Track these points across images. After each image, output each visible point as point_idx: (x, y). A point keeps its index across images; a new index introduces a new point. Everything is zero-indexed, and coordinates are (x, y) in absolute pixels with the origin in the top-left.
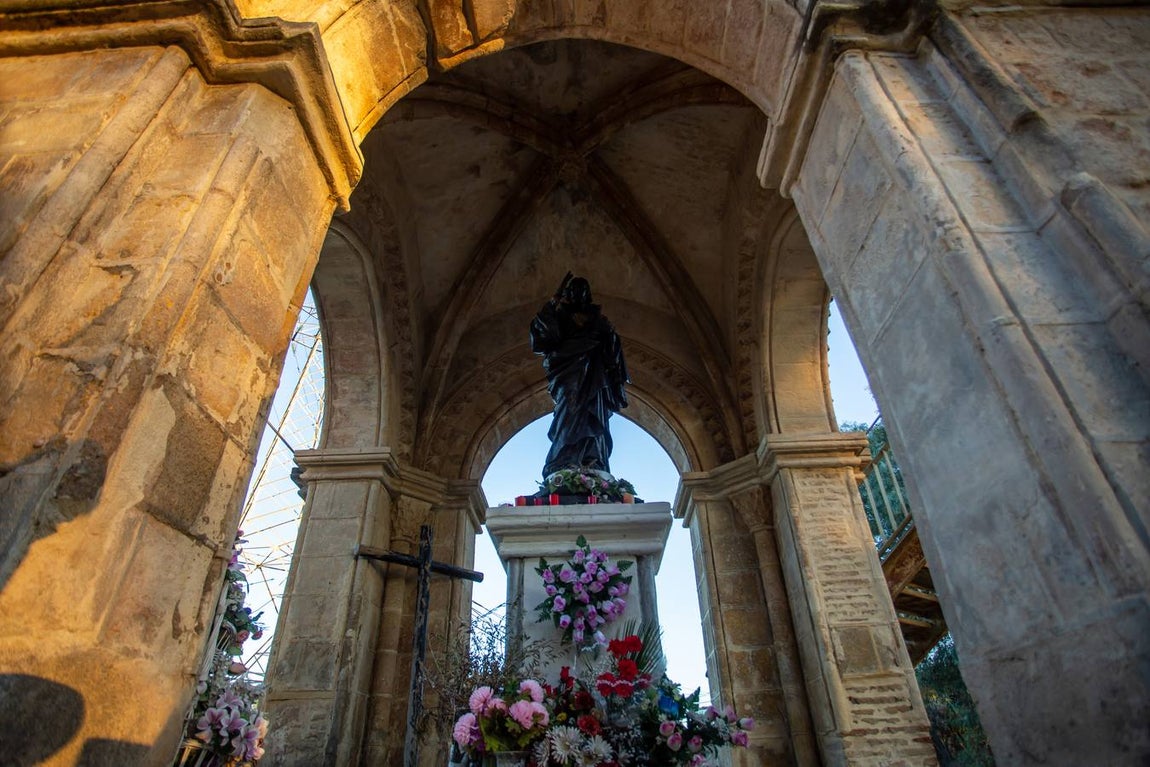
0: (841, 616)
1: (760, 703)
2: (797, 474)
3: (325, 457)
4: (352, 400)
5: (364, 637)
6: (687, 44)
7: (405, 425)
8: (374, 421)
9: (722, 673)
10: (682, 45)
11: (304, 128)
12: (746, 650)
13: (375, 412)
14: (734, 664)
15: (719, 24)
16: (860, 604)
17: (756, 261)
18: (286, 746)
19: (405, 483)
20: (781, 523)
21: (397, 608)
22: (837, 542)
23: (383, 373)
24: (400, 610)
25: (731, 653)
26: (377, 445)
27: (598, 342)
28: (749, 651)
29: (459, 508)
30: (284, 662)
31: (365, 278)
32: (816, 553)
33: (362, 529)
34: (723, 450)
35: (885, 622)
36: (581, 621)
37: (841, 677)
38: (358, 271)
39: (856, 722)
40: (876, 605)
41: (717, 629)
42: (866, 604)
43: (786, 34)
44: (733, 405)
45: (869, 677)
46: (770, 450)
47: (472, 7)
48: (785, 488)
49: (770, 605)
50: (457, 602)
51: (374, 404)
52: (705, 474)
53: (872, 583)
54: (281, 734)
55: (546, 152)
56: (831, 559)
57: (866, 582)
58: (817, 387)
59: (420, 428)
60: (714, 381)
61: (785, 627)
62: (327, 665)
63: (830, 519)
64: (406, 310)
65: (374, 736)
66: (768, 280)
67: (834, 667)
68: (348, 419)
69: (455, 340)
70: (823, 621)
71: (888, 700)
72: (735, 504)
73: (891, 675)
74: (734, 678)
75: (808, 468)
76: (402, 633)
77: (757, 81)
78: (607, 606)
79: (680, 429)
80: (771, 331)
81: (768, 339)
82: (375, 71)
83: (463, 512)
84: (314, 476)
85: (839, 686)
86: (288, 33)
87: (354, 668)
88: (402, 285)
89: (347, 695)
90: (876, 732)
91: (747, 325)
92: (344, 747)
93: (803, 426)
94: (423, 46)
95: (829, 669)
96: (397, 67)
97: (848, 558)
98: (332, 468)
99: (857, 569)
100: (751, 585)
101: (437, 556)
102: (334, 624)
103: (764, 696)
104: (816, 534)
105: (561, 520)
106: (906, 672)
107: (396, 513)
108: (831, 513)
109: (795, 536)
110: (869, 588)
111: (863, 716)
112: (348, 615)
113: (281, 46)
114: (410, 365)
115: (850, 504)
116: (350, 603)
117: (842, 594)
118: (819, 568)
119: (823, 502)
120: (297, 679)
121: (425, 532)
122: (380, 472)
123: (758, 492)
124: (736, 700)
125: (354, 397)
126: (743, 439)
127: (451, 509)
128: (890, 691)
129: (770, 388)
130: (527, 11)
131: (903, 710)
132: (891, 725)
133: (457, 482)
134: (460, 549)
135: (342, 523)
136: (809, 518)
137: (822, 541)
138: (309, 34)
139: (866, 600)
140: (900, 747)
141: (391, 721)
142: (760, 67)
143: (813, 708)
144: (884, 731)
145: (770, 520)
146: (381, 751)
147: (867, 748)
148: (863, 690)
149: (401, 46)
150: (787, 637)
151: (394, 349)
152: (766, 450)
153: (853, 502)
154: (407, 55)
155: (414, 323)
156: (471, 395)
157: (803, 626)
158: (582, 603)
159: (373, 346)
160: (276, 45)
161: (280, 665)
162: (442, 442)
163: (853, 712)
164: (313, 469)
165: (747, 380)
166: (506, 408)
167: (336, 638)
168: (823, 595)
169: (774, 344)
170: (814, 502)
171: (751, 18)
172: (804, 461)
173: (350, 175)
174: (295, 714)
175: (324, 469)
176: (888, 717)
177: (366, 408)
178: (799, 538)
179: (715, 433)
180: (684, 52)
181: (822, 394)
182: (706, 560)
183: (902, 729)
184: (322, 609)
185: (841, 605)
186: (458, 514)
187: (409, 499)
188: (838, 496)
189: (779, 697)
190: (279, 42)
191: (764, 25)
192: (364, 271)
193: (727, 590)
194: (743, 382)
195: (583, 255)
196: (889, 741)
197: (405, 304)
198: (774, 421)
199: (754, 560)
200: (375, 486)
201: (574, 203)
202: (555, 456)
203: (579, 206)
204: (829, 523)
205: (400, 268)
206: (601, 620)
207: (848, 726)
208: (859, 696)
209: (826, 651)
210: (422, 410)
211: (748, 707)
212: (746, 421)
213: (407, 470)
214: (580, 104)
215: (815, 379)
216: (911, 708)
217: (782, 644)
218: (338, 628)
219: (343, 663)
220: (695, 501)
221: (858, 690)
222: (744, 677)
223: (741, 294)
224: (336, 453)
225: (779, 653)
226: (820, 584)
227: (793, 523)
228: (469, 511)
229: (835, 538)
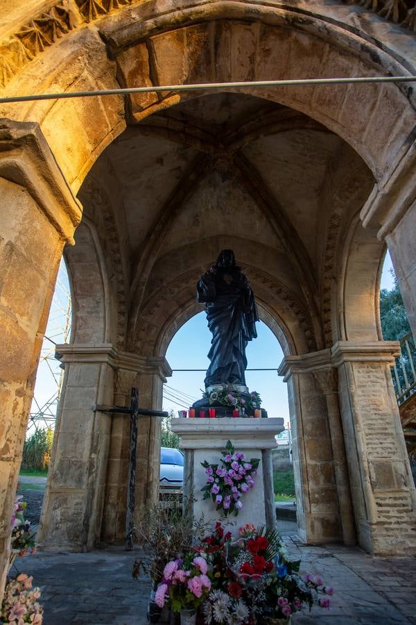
0: (375, 455)
1: (324, 494)
2: (355, 365)
3: (74, 349)
4: (88, 312)
5: (102, 455)
6: (314, 105)
7: (121, 324)
8: (102, 326)
9: (303, 476)
10: (310, 104)
11: (36, 201)
12: (317, 463)
13: (102, 320)
14: (310, 470)
15: (340, 94)
16: (387, 448)
17: (340, 229)
18: (61, 519)
19: (121, 361)
20: (343, 393)
21: (120, 434)
22: (376, 409)
23: (106, 296)
24: (121, 435)
25: (309, 464)
26: (104, 342)
27: (239, 296)
28: (319, 464)
29: (153, 374)
30: (57, 472)
31: (92, 240)
32: (364, 415)
33: (98, 392)
34: (310, 342)
35: (401, 460)
36: (228, 498)
37: (373, 490)
38: (87, 235)
39: (379, 517)
40: (396, 449)
41: (301, 450)
42: (391, 448)
43: (396, 116)
44: (318, 314)
45: (389, 492)
46: (340, 351)
47: (156, 74)
48: (347, 374)
49: (333, 439)
50: (153, 431)
51: (101, 315)
52: (298, 357)
53: (395, 436)
54: (58, 512)
55: (207, 152)
56: (372, 419)
57: (392, 434)
58: (372, 310)
59: (130, 325)
60: (307, 299)
61: (341, 452)
62: (81, 475)
63: (373, 395)
64: (118, 255)
65: (109, 507)
66: (347, 243)
67: (369, 485)
68: (86, 324)
69: (149, 270)
70: (364, 457)
71: (399, 506)
72: (316, 377)
73: (402, 491)
74: (309, 479)
75: (362, 362)
76: (122, 447)
77: (366, 142)
78: (244, 486)
79: (284, 326)
80: (346, 274)
81: (343, 279)
82: (87, 133)
83: (156, 376)
84: (68, 360)
85: (371, 496)
86: (16, 133)
87: (96, 475)
88: (116, 240)
89: (93, 490)
90: (390, 523)
91: (330, 267)
92: (93, 518)
93: (361, 334)
94: (122, 107)
95: (366, 487)
96: (103, 126)
97: (382, 419)
98: (77, 355)
99: (387, 426)
100: (322, 427)
101: (141, 406)
102: (84, 449)
103: (326, 490)
104: (364, 403)
105: (216, 428)
106: (411, 490)
107: (117, 379)
108: (374, 391)
109: (352, 405)
110: (393, 438)
111: (384, 514)
112: (92, 445)
113: (11, 144)
114: (122, 288)
115: (386, 386)
116: (92, 438)
117: (377, 441)
118: (365, 425)
119: (369, 383)
120: (65, 481)
121: (134, 392)
122: (106, 359)
123: (330, 372)
124: (310, 492)
125: (89, 310)
126: (323, 337)
127: (148, 374)
128: (400, 500)
129: (342, 309)
130: (197, 74)
131: (407, 511)
132: (399, 520)
133: (152, 358)
134: (154, 398)
135: (86, 389)
136: (360, 393)
137: (368, 408)
138: (32, 135)
139: (391, 446)
140: (403, 533)
141: (118, 498)
142: (369, 133)
143: (354, 502)
144: (395, 523)
145: (336, 388)
146: (113, 515)
147: (385, 533)
148: (385, 499)
149: (106, 110)
150: (341, 459)
151: (112, 279)
152: (338, 350)
153: (387, 384)
154: (110, 115)
155: (123, 260)
156: (159, 303)
157: (352, 456)
158: (229, 487)
159: (99, 279)
160: (8, 144)
161: (55, 473)
162: (142, 332)
163: (378, 511)
164: (67, 355)
165: (327, 301)
166: (180, 310)
167: (85, 459)
168: (366, 441)
169: (347, 282)
170: (364, 384)
171: (368, 95)
172: (360, 358)
173: (73, 221)
174: (65, 501)
175: (74, 355)
176: (398, 515)
177: (97, 317)
178: (354, 406)
179: (305, 331)
180: (311, 109)
181: (374, 314)
182: (297, 409)
183: (405, 522)
184: (77, 441)
185: (376, 448)
186: (153, 377)
187: (124, 371)
188: (379, 380)
189: (335, 491)
190: (10, 142)
191: (378, 103)
192: (91, 234)
193: (308, 427)
194: (325, 301)
195: (229, 213)
196: (397, 529)
197: (118, 251)
198: (344, 331)
199: (324, 410)
200: (104, 367)
201: (223, 181)
202: (212, 373)
203: (227, 182)
204: (372, 397)
205: (114, 229)
206: (240, 494)
207: (375, 519)
208: (382, 502)
209: (365, 476)
210: (130, 315)
211: (317, 496)
212: (325, 326)
213: (123, 355)
214: (230, 117)
215: (371, 305)
216: (412, 510)
217: (338, 462)
218: (86, 453)
219: (90, 473)
220: (291, 373)
221: (382, 499)
222: (316, 479)
223: (328, 248)
224: (80, 347)
225: (336, 467)
226: (364, 436)
227: (351, 396)
228: (159, 375)
229: (375, 407)
